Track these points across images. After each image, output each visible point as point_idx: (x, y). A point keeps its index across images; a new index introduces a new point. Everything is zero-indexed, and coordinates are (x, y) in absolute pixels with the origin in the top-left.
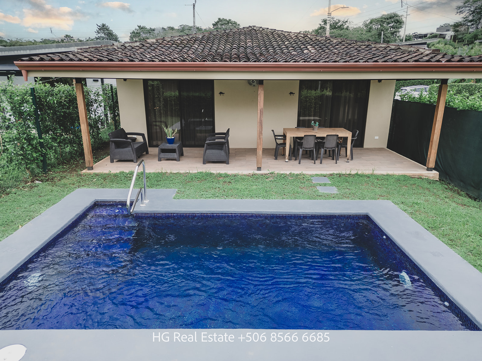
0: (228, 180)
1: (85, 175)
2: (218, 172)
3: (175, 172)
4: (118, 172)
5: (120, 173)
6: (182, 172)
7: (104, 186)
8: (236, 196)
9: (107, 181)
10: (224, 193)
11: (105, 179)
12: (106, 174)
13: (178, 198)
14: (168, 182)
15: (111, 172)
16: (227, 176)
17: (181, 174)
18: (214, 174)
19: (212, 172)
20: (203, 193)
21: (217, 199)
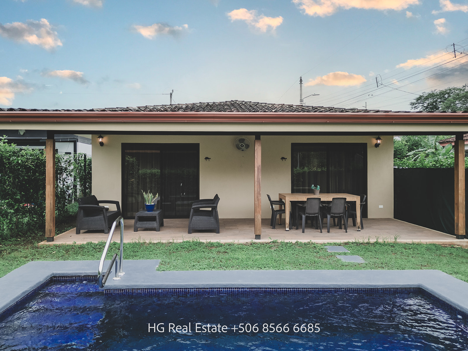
0: (222, 249)
1: (42, 247)
2: (209, 241)
3: (155, 242)
4: (85, 243)
5: (88, 244)
6: (164, 241)
7: (66, 259)
8: (238, 266)
9: (70, 253)
10: (221, 263)
11: (67, 251)
12: (70, 245)
13: (163, 269)
14: (148, 253)
15: (75, 243)
16: (220, 245)
17: (163, 244)
18: (203, 243)
19: (201, 241)
20: (195, 264)
21: (213, 270)
